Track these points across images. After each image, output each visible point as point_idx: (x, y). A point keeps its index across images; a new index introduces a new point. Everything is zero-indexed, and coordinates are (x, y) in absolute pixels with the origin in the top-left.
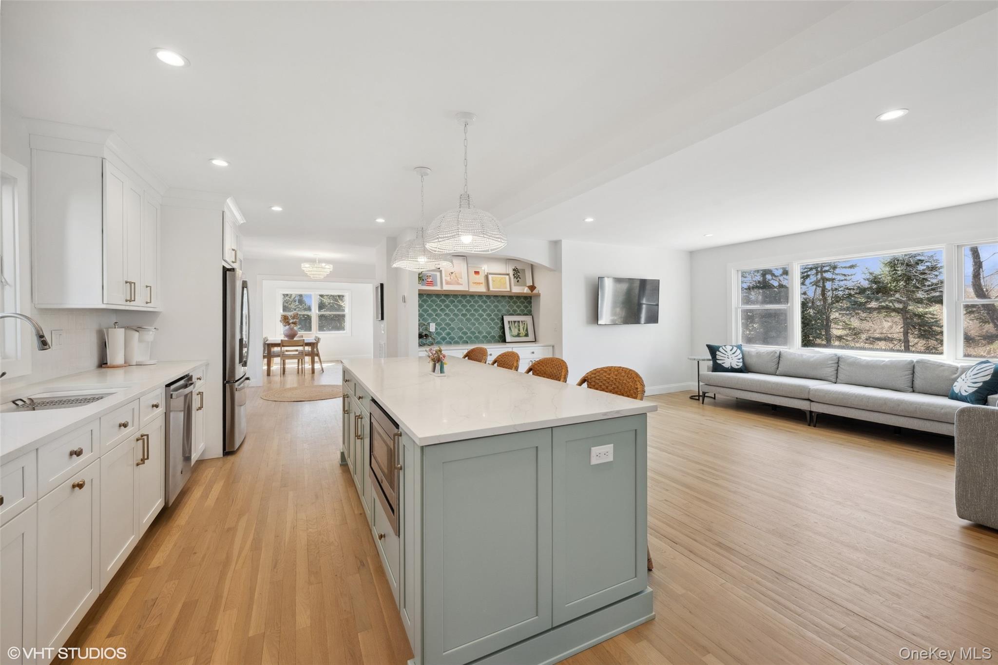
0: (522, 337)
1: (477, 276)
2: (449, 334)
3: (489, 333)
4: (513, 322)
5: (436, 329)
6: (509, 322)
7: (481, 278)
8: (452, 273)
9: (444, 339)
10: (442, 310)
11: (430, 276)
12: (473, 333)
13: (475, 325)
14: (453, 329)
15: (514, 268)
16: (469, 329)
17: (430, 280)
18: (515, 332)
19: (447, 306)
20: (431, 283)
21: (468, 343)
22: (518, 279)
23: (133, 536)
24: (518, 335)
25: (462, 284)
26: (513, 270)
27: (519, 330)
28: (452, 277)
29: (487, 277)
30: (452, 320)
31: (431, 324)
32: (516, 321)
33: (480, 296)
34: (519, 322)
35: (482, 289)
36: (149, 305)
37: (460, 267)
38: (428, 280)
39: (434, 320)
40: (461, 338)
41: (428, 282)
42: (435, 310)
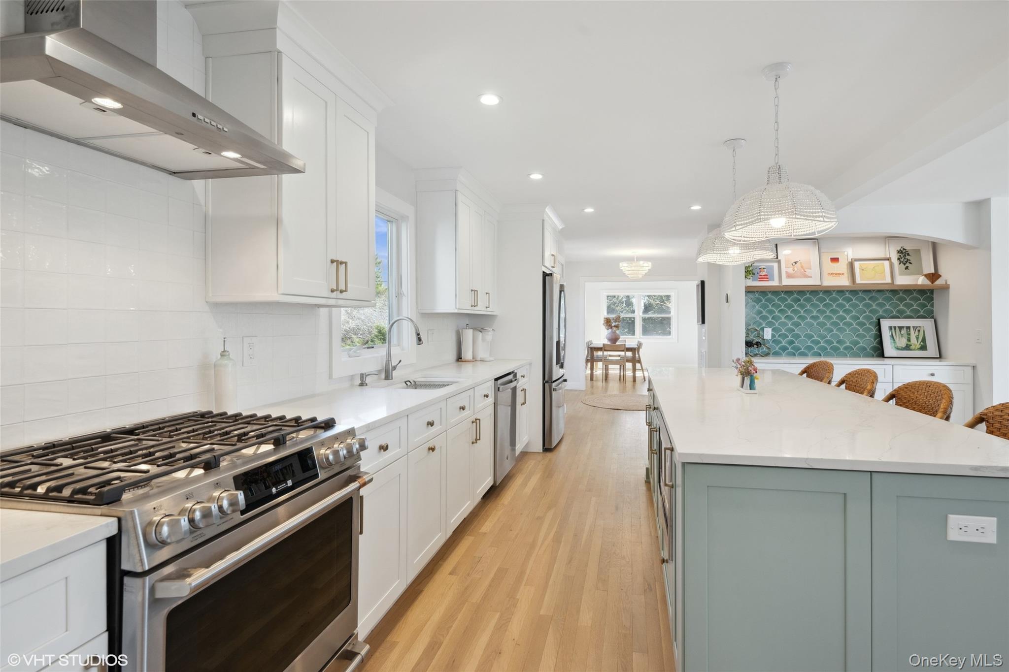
0: (914, 350)
1: (835, 265)
2: (791, 342)
3: (856, 343)
4: (897, 329)
5: (773, 336)
6: (890, 328)
7: (842, 267)
8: (796, 263)
9: (784, 349)
10: (781, 311)
11: (764, 268)
12: (829, 342)
13: (832, 331)
14: (798, 336)
15: (899, 249)
16: (823, 337)
17: (764, 273)
18: (903, 342)
19: (789, 306)
20: (765, 278)
21: (821, 355)
22: (907, 264)
23: (469, 502)
24: (908, 348)
25: (811, 277)
26: (898, 252)
27: (909, 340)
28: (796, 269)
29: (851, 266)
30: (797, 325)
31: (765, 329)
32: (903, 327)
33: (841, 291)
34: (908, 328)
35: (844, 281)
36: (488, 309)
37: (808, 255)
38: (761, 274)
39: (770, 324)
40: (809, 348)
41: (761, 275)
42: (771, 312)
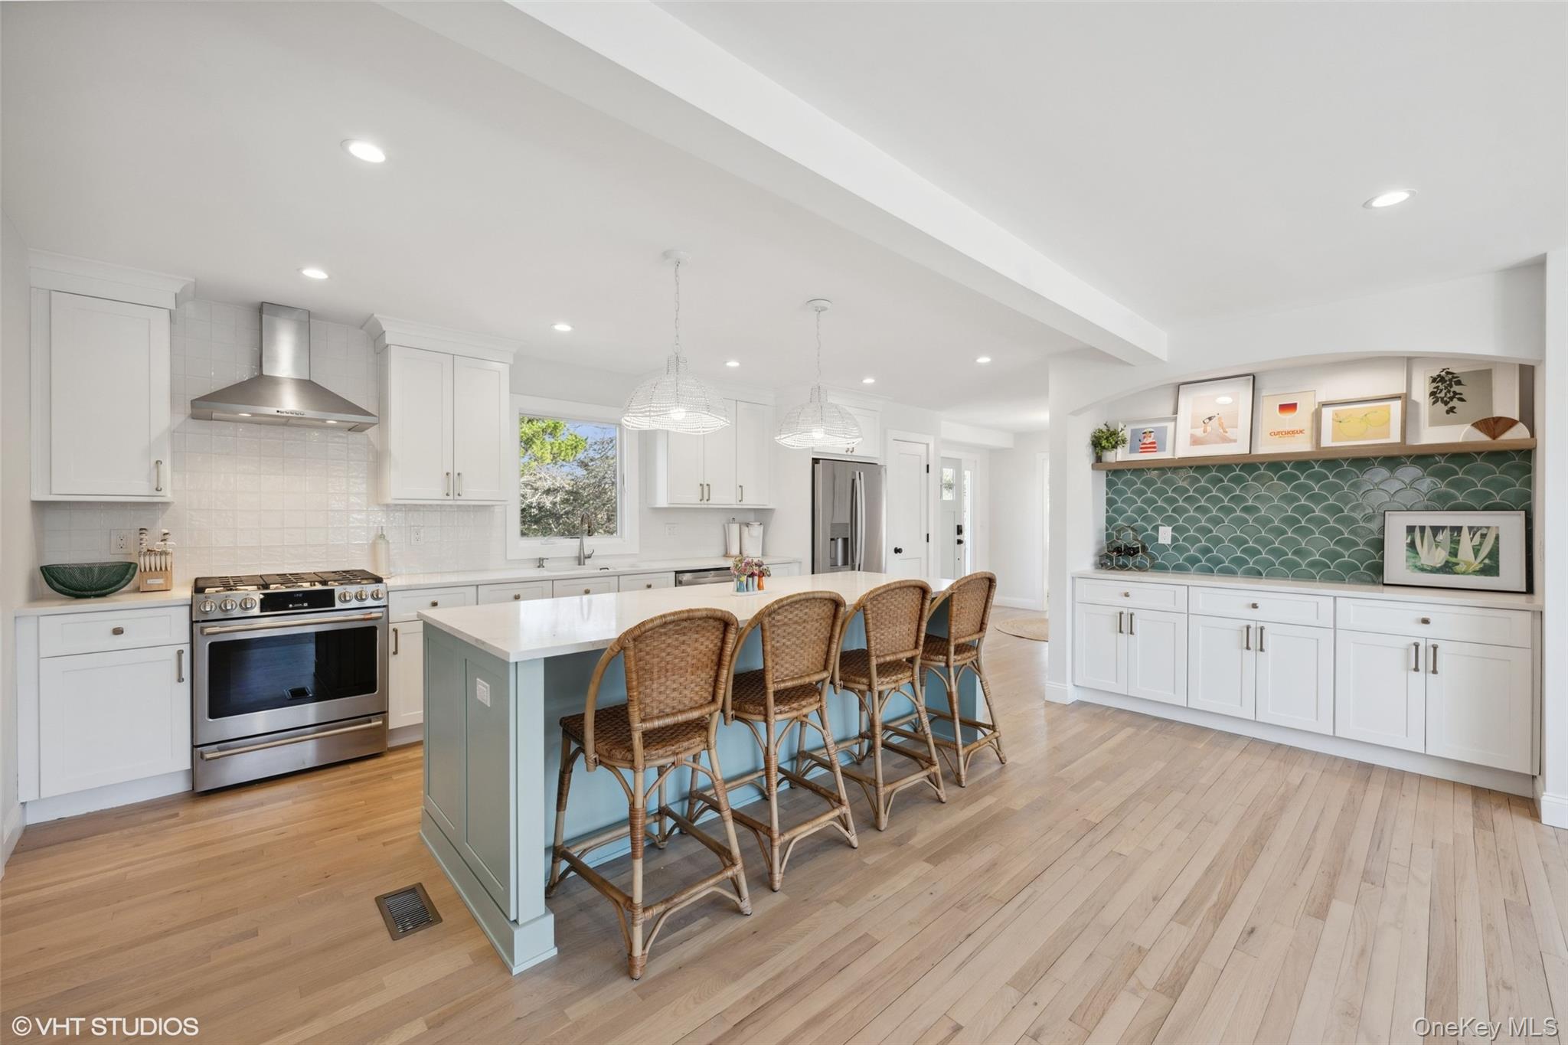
0: (1463, 573)
1: (1288, 416)
2: (1206, 551)
3: (1334, 556)
4: (1428, 532)
5: (1174, 539)
6: (1411, 530)
7: (1301, 419)
8: (1210, 419)
9: (1193, 561)
10: (1188, 499)
11: (1150, 432)
12: (1276, 552)
13: (1284, 532)
14: (1218, 541)
15: (1435, 375)
16: (1264, 543)
17: (1150, 440)
18: (1440, 556)
19: (1203, 491)
20: (1152, 447)
21: (1261, 574)
22: (1455, 403)
24: (1448, 568)
25: (1235, 441)
26: (1434, 380)
27: (1454, 553)
28: (1209, 429)
29: (1317, 417)
30: (1216, 521)
31: (1160, 528)
32: (1443, 528)
33: (1302, 463)
34: (1459, 529)
35: (1301, 445)
37: (1232, 400)
38: (1145, 441)
39: (1169, 521)
40: (1240, 561)
41: (1145, 444)
42: (1171, 501)
